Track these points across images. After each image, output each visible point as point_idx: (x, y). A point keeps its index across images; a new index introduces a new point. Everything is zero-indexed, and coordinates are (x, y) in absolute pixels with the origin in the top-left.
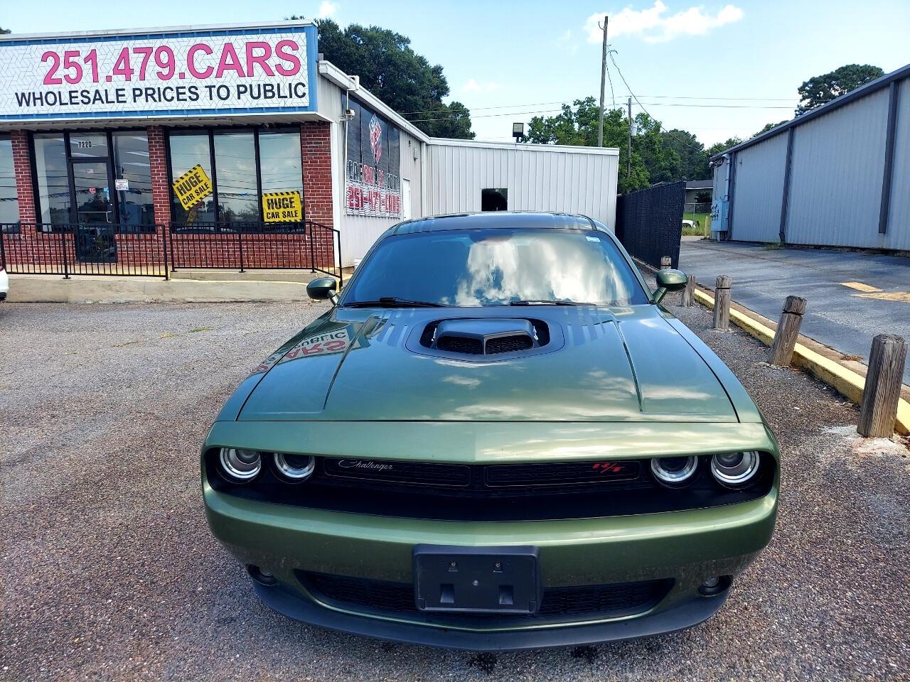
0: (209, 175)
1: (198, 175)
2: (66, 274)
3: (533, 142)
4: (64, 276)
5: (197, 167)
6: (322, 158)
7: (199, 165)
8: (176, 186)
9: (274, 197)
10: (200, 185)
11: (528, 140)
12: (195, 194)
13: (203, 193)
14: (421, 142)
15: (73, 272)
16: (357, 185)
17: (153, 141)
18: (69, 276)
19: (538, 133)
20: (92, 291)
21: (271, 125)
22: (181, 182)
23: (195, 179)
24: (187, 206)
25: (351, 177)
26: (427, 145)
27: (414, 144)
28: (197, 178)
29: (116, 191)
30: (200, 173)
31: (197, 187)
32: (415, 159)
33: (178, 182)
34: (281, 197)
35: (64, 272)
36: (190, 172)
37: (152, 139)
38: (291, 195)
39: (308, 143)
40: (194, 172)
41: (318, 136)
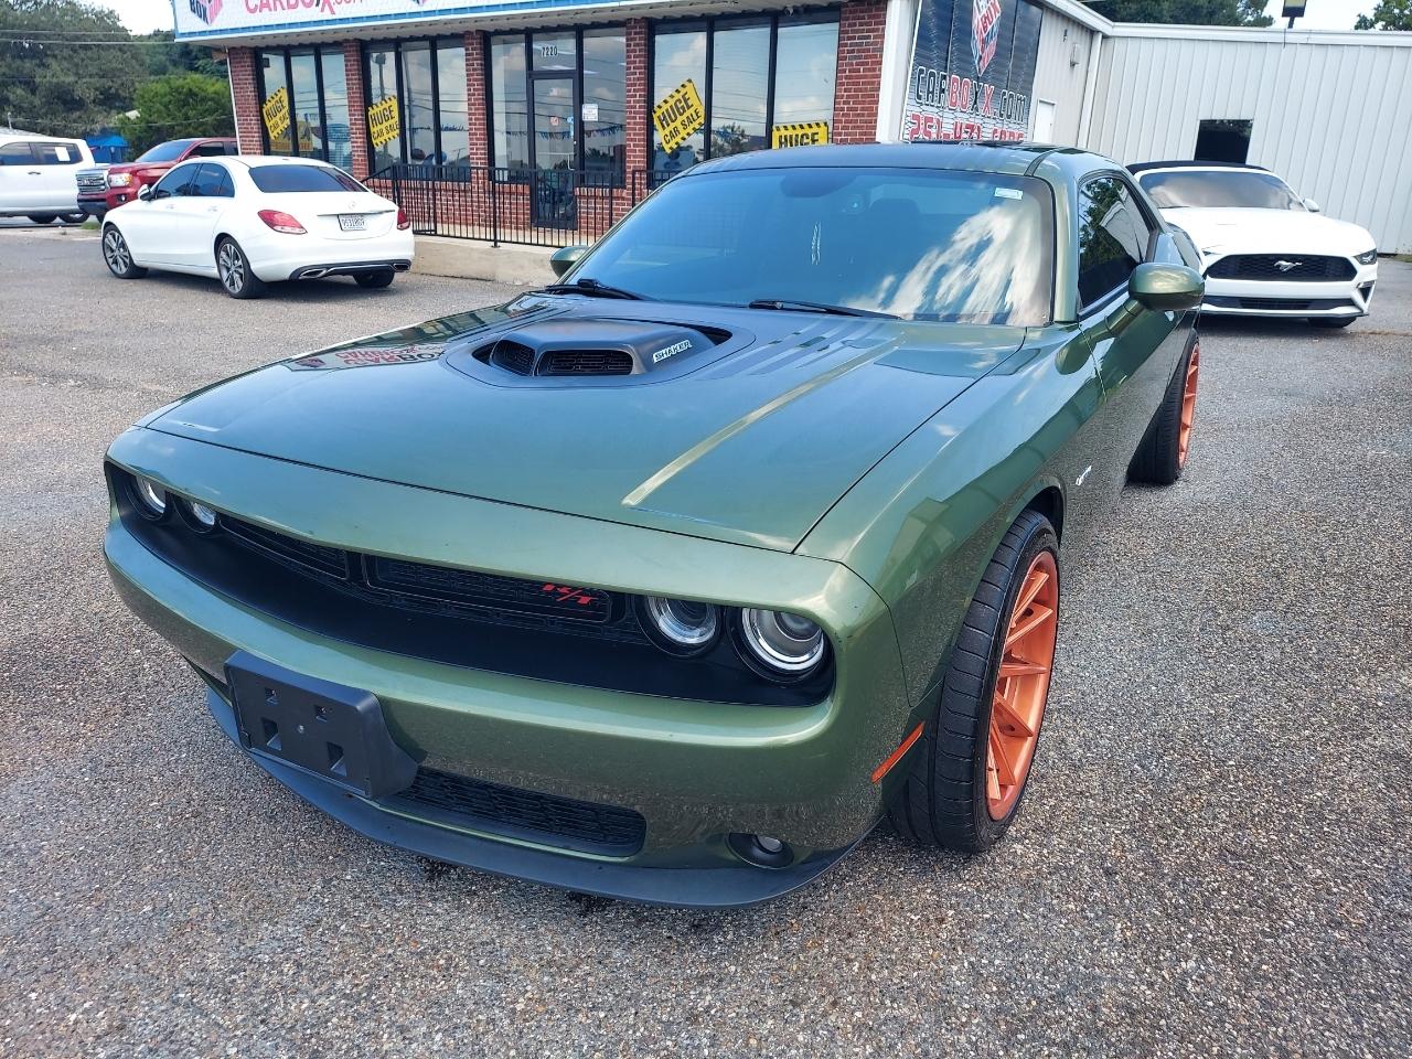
0: (703, 96)
1: (687, 97)
2: (495, 241)
3: (1385, 28)
4: (493, 243)
5: (687, 84)
6: (867, 63)
7: (690, 81)
8: (657, 114)
9: (790, 132)
10: (688, 113)
11: (1372, 26)
12: (680, 128)
13: (692, 126)
14: (1092, 32)
15: (502, 239)
16: (931, 111)
17: (632, 43)
18: (499, 244)
19: (1396, 11)
20: (522, 267)
21: (796, 10)
22: (665, 107)
23: (683, 103)
24: (669, 145)
25: (919, 97)
26: (1105, 37)
27: (1075, 36)
28: (686, 101)
29: (582, 123)
30: (691, 94)
31: (684, 117)
32: (1073, 64)
33: (660, 107)
34: (800, 132)
35: (492, 238)
36: (677, 91)
37: (632, 39)
38: (815, 129)
39: (849, 38)
40: (683, 91)
41: (867, 24)
